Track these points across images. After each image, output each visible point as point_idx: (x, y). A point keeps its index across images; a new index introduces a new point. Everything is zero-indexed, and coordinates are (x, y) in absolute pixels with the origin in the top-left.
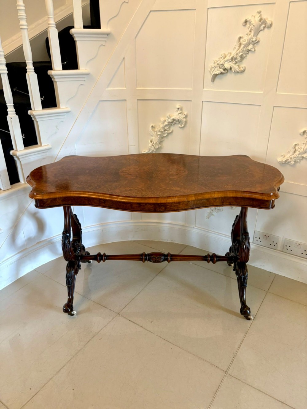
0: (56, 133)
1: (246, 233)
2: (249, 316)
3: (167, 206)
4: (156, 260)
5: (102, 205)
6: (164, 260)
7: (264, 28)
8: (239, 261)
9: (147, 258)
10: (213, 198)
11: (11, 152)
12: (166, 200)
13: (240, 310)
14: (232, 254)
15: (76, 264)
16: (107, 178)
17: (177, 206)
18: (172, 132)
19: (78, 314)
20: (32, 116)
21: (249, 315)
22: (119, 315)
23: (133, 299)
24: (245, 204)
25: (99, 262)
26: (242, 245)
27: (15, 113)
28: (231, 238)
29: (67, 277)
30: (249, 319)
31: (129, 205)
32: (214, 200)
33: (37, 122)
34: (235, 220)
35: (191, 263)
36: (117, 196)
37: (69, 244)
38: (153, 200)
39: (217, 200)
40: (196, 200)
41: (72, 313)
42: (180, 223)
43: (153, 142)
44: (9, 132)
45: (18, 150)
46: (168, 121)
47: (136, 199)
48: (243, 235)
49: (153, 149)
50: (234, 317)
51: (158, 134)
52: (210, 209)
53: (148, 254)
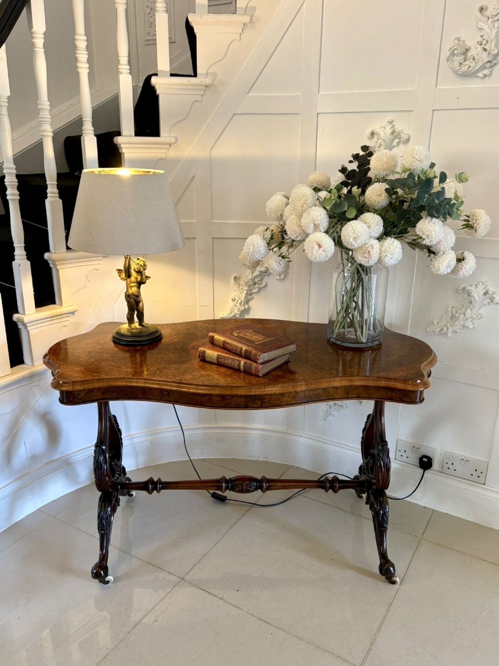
0: (85, 286)
1: (384, 443)
2: (394, 577)
3: (265, 399)
4: (243, 489)
5: (163, 399)
6: (256, 489)
7: (398, 143)
8: (374, 487)
9: (228, 485)
10: (332, 387)
11: (15, 317)
12: (263, 390)
13: (379, 567)
14: (363, 478)
15: (114, 497)
16: (170, 358)
17: (280, 399)
18: (266, 285)
19: (116, 579)
20: (49, 262)
21: (393, 575)
22: (183, 581)
23: (205, 555)
24: (380, 397)
25: (150, 492)
26: (378, 461)
27: (26, 257)
28: (361, 451)
29: (100, 518)
30: (394, 583)
31: (207, 398)
32: (335, 390)
33: (57, 270)
34: (366, 422)
36: (188, 384)
37: (106, 463)
38: (244, 391)
39: (339, 390)
40: (307, 390)
41: (106, 579)
42: (280, 428)
43: (236, 300)
44: (14, 286)
45: (26, 314)
46: (261, 270)
47: (218, 388)
48: (378, 445)
49: (236, 311)
50: (369, 580)
51: (244, 289)
52: (327, 405)
53: (230, 479)
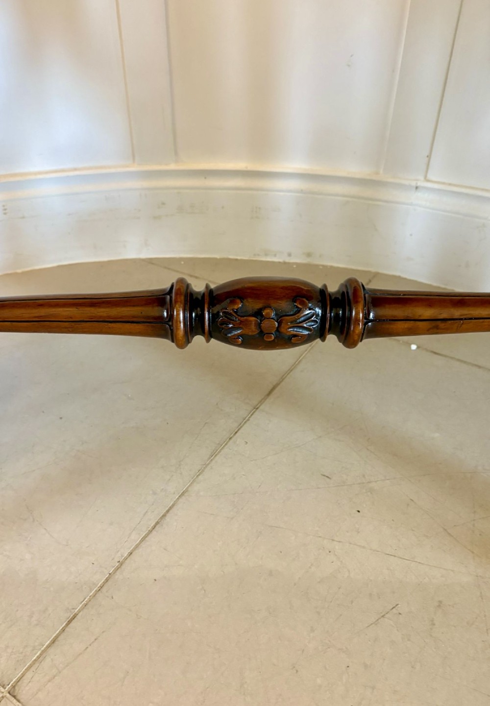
4: (263, 333)
6: (320, 333)
9: (201, 318)
35: (414, 347)
42: (354, 169)
53: (210, 292)
